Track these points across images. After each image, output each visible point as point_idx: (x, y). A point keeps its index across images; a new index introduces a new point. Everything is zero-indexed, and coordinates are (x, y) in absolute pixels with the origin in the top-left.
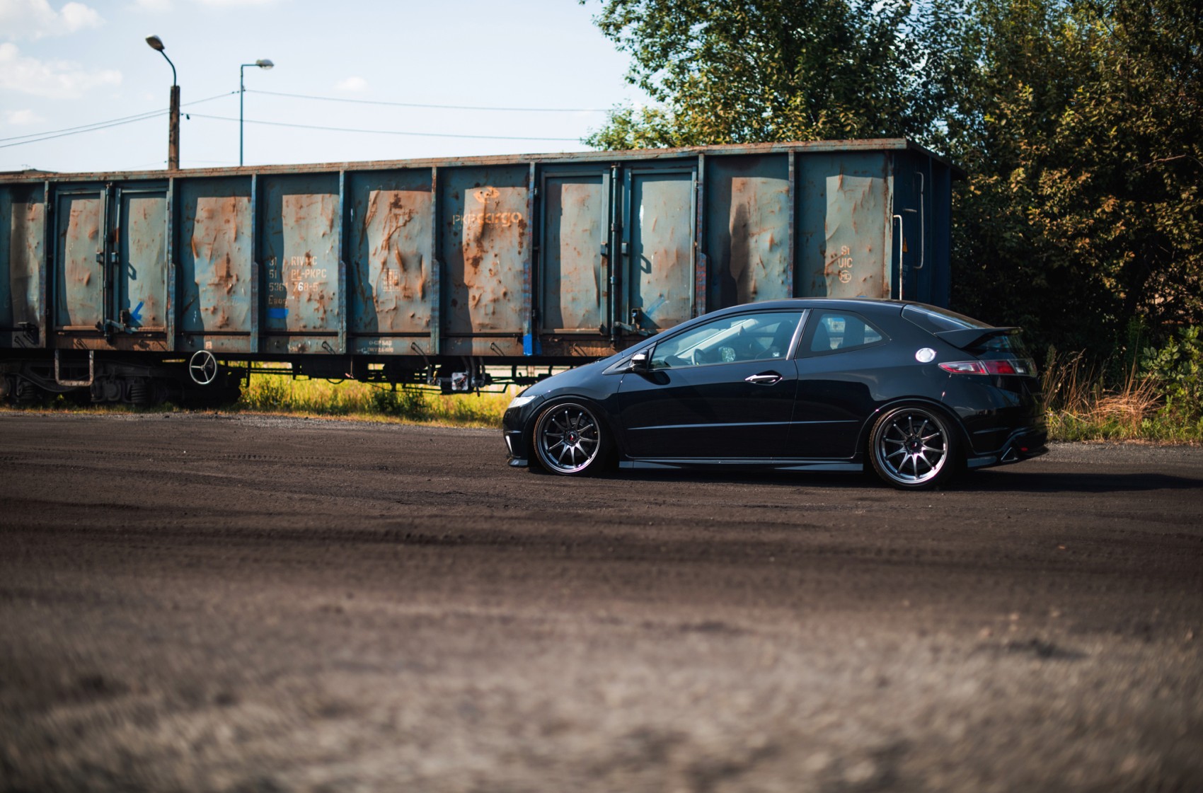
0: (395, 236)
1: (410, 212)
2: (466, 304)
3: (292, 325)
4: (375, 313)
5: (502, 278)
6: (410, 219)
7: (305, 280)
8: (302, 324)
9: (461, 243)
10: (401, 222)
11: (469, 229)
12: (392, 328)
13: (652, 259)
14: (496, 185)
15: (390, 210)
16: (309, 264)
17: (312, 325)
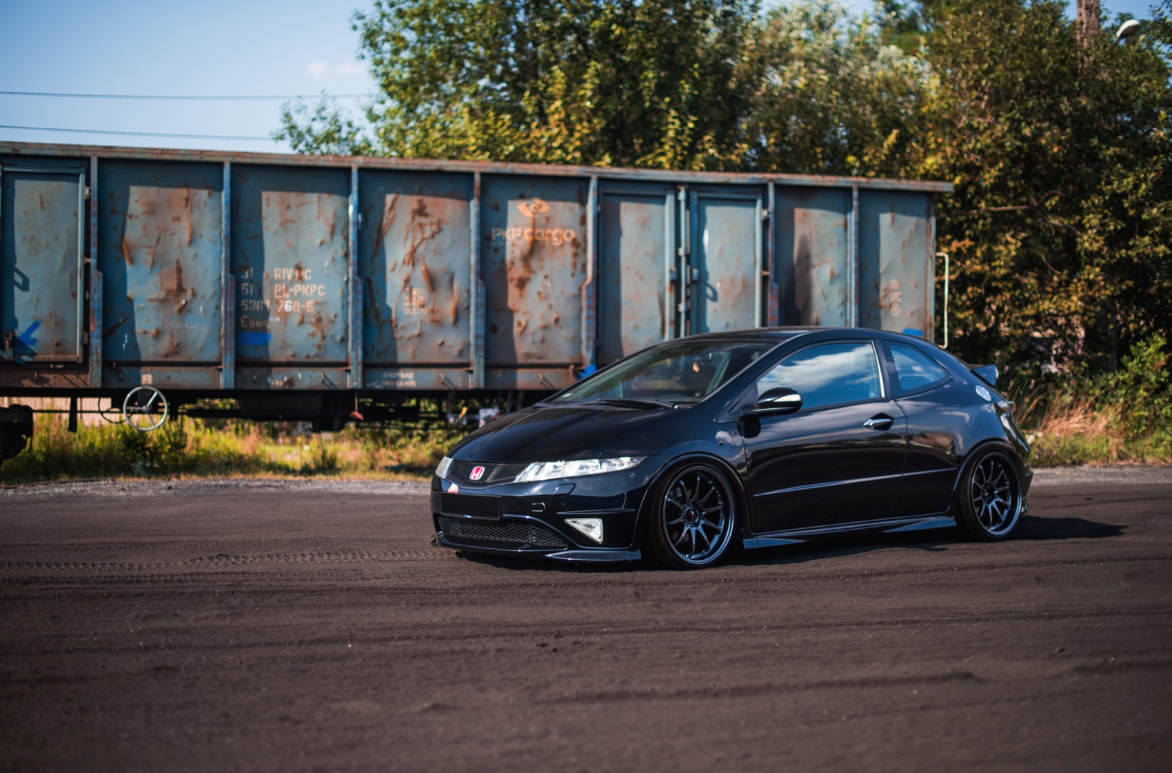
0: (421, 249)
1: (439, 222)
2: (510, 330)
3: (276, 354)
4: (394, 339)
5: (553, 302)
6: (439, 230)
7: (293, 298)
8: (290, 352)
9: (503, 261)
10: (428, 232)
11: (513, 245)
12: (414, 357)
13: (718, 286)
14: (544, 198)
15: (413, 218)
16: (301, 279)
17: (304, 354)
